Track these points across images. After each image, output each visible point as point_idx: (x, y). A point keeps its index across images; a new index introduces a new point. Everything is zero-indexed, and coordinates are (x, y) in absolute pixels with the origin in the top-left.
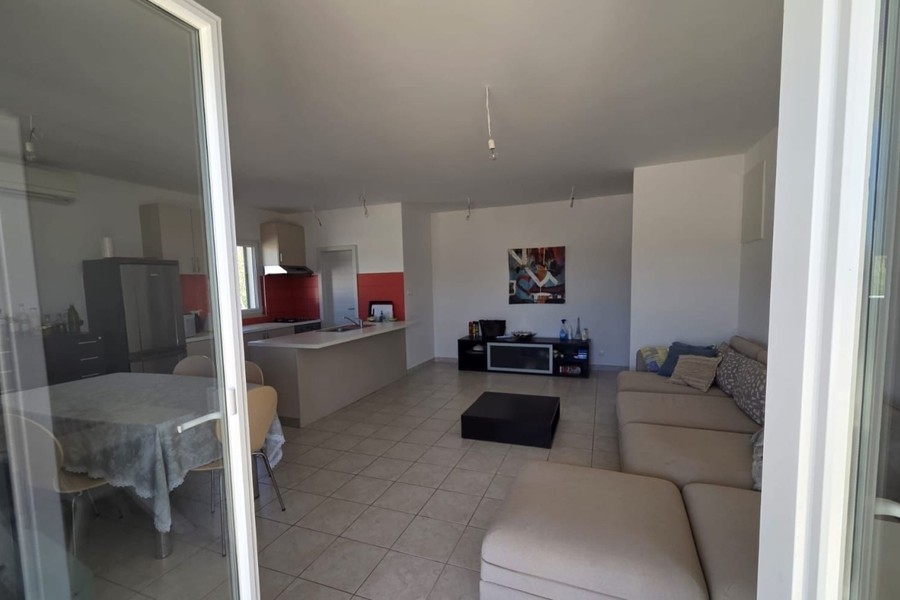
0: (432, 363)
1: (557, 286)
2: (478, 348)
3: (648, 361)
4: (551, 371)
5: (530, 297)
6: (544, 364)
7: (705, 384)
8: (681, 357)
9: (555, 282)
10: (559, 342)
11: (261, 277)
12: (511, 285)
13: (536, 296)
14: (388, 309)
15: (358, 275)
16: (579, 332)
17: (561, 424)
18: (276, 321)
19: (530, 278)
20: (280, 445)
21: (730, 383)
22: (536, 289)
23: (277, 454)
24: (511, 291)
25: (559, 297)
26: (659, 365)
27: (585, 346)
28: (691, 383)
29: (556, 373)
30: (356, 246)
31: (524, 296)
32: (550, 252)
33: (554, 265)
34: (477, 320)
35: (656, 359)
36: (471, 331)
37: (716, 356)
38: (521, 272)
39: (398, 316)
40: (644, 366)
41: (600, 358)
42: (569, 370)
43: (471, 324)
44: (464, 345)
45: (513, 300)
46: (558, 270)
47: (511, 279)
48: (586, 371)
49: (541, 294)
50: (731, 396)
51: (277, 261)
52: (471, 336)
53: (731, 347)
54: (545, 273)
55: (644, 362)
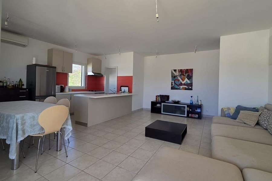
0: (142, 110)
1: (190, 83)
2: (158, 105)
3: (226, 113)
4: (186, 116)
5: (179, 87)
6: (183, 113)
7: (253, 123)
8: (241, 111)
9: (189, 82)
10: (190, 104)
11: (86, 76)
12: (172, 83)
13: (181, 87)
14: (126, 89)
15: (117, 76)
16: (198, 101)
17: (187, 135)
18: (89, 91)
19: (179, 80)
20: (70, 130)
21: (265, 124)
22: (181, 84)
23: (69, 134)
24: (172, 85)
25: (190, 88)
26: (231, 115)
27: (200, 107)
28: (246, 122)
29: (188, 116)
30: (118, 67)
31: (176, 87)
32: (187, 71)
33: (188, 75)
34: (159, 95)
35: (230, 112)
36: (156, 99)
37: (258, 111)
38: (176, 78)
39: (130, 91)
40: (224, 114)
41: (206, 112)
42: (193, 116)
43: (156, 96)
44: (153, 104)
45: (173, 88)
46: (190, 77)
47: (172, 80)
48: (200, 116)
49: (183, 86)
50: (267, 129)
51: (91, 71)
52: (156, 101)
53: (265, 108)
54: (185, 78)
55: (224, 113)
